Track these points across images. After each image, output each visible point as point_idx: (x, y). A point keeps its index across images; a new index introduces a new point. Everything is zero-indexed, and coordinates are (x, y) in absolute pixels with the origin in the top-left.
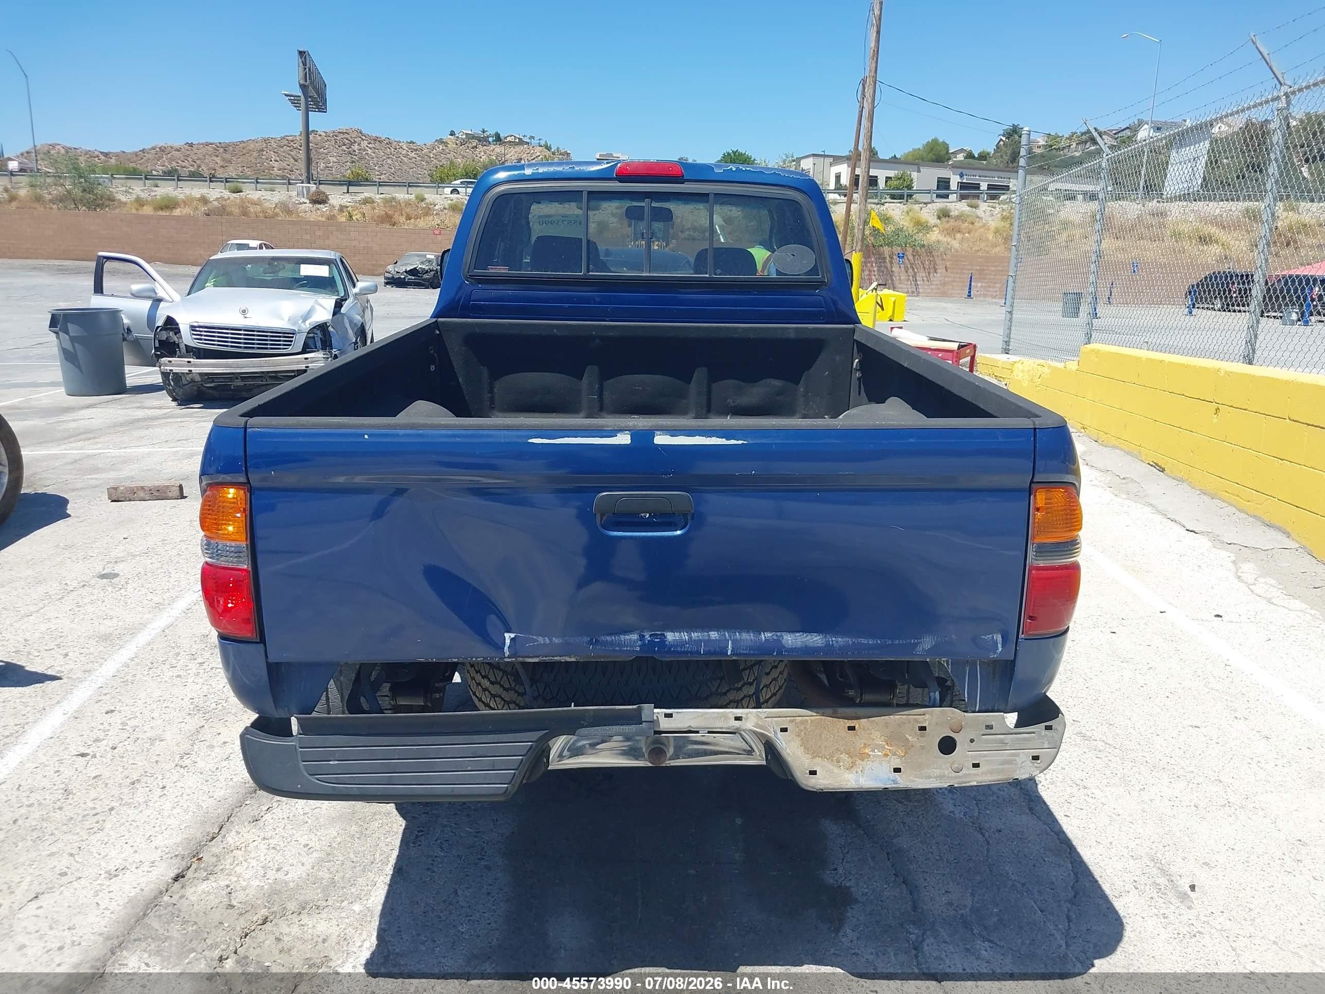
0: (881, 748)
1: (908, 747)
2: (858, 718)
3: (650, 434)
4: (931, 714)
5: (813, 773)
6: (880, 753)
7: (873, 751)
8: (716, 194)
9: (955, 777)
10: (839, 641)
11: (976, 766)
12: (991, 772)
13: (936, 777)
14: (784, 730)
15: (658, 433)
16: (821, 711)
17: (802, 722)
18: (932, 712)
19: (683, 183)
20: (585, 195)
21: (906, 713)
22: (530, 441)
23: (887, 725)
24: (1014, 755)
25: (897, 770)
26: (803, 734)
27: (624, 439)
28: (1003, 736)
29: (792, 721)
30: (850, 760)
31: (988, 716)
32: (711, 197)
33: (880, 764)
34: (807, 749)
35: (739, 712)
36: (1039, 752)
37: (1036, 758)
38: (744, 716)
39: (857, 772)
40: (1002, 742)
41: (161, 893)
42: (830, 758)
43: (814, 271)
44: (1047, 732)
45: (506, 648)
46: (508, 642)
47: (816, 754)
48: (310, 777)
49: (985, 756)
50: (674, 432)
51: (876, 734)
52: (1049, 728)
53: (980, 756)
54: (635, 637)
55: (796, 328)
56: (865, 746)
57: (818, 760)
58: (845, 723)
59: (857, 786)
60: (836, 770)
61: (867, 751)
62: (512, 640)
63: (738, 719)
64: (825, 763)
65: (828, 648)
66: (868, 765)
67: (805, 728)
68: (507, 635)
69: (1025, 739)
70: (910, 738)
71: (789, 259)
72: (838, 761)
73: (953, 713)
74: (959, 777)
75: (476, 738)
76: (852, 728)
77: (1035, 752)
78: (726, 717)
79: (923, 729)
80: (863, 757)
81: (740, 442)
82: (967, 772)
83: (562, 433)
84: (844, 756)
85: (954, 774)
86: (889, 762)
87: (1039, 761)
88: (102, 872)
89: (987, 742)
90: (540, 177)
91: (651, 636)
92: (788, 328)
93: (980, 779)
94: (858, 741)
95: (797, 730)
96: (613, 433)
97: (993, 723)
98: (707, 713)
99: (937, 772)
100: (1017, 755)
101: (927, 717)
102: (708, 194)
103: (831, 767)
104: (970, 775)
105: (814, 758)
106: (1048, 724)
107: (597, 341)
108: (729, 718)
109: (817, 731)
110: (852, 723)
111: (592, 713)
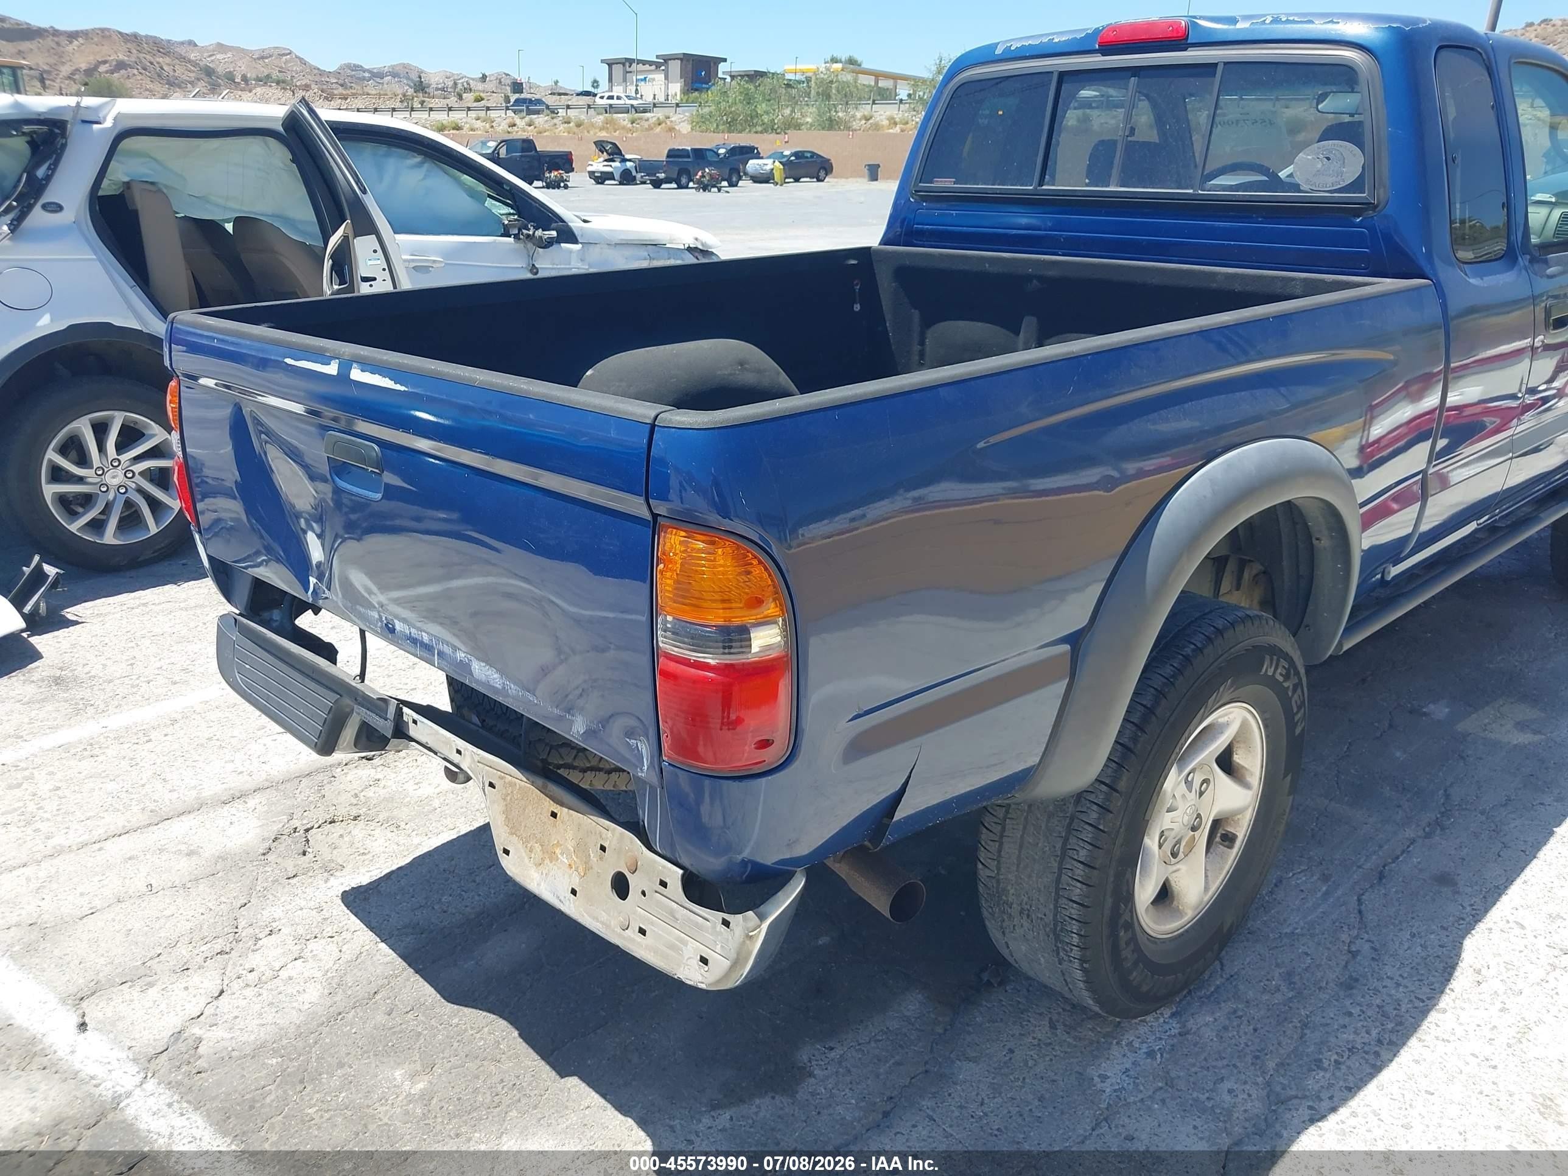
0: (569, 857)
1: (587, 865)
2: (561, 804)
4: (613, 831)
5: (506, 852)
6: (566, 861)
7: (562, 854)
8: (1225, 63)
9: (620, 935)
10: (512, 688)
11: (642, 932)
12: (656, 951)
13: (603, 922)
14: (493, 786)
16: (531, 778)
17: (511, 784)
18: (614, 829)
19: (1186, 49)
21: (595, 818)
23: (580, 827)
24: (680, 940)
25: (574, 892)
26: (509, 798)
27: (332, 369)
28: (676, 905)
29: (501, 778)
30: (541, 855)
31: (665, 866)
32: (1220, 68)
33: (564, 875)
34: (509, 820)
35: (460, 744)
36: (709, 955)
37: (704, 961)
38: (462, 751)
39: (542, 874)
40: (672, 914)
42: (525, 842)
44: (723, 928)
45: (310, 593)
46: (311, 586)
47: (513, 830)
48: (238, 674)
49: (653, 923)
51: (570, 834)
52: (726, 923)
53: (648, 919)
56: (558, 844)
57: (514, 839)
58: (550, 806)
59: (536, 889)
60: (526, 860)
61: (557, 851)
62: (313, 585)
63: (459, 752)
64: (520, 845)
66: (553, 869)
67: (512, 792)
68: (310, 579)
69: (697, 925)
70: (592, 855)
71: (1319, 166)
72: (531, 851)
73: (633, 841)
74: (624, 938)
76: (554, 815)
77: (705, 952)
78: (447, 743)
79: (603, 848)
80: (553, 857)
81: (403, 388)
82: (632, 936)
84: (538, 847)
85: (619, 930)
86: (570, 876)
87: (706, 968)
89: (659, 904)
91: (387, 619)
94: (554, 833)
95: (505, 791)
97: (668, 879)
98: (438, 732)
100: (685, 943)
101: (609, 834)
102: (1216, 65)
103: (524, 854)
104: (633, 940)
105: (512, 834)
106: (727, 916)
107: (1035, 281)
108: (451, 747)
109: (523, 802)
110: (556, 808)
111: (360, 691)
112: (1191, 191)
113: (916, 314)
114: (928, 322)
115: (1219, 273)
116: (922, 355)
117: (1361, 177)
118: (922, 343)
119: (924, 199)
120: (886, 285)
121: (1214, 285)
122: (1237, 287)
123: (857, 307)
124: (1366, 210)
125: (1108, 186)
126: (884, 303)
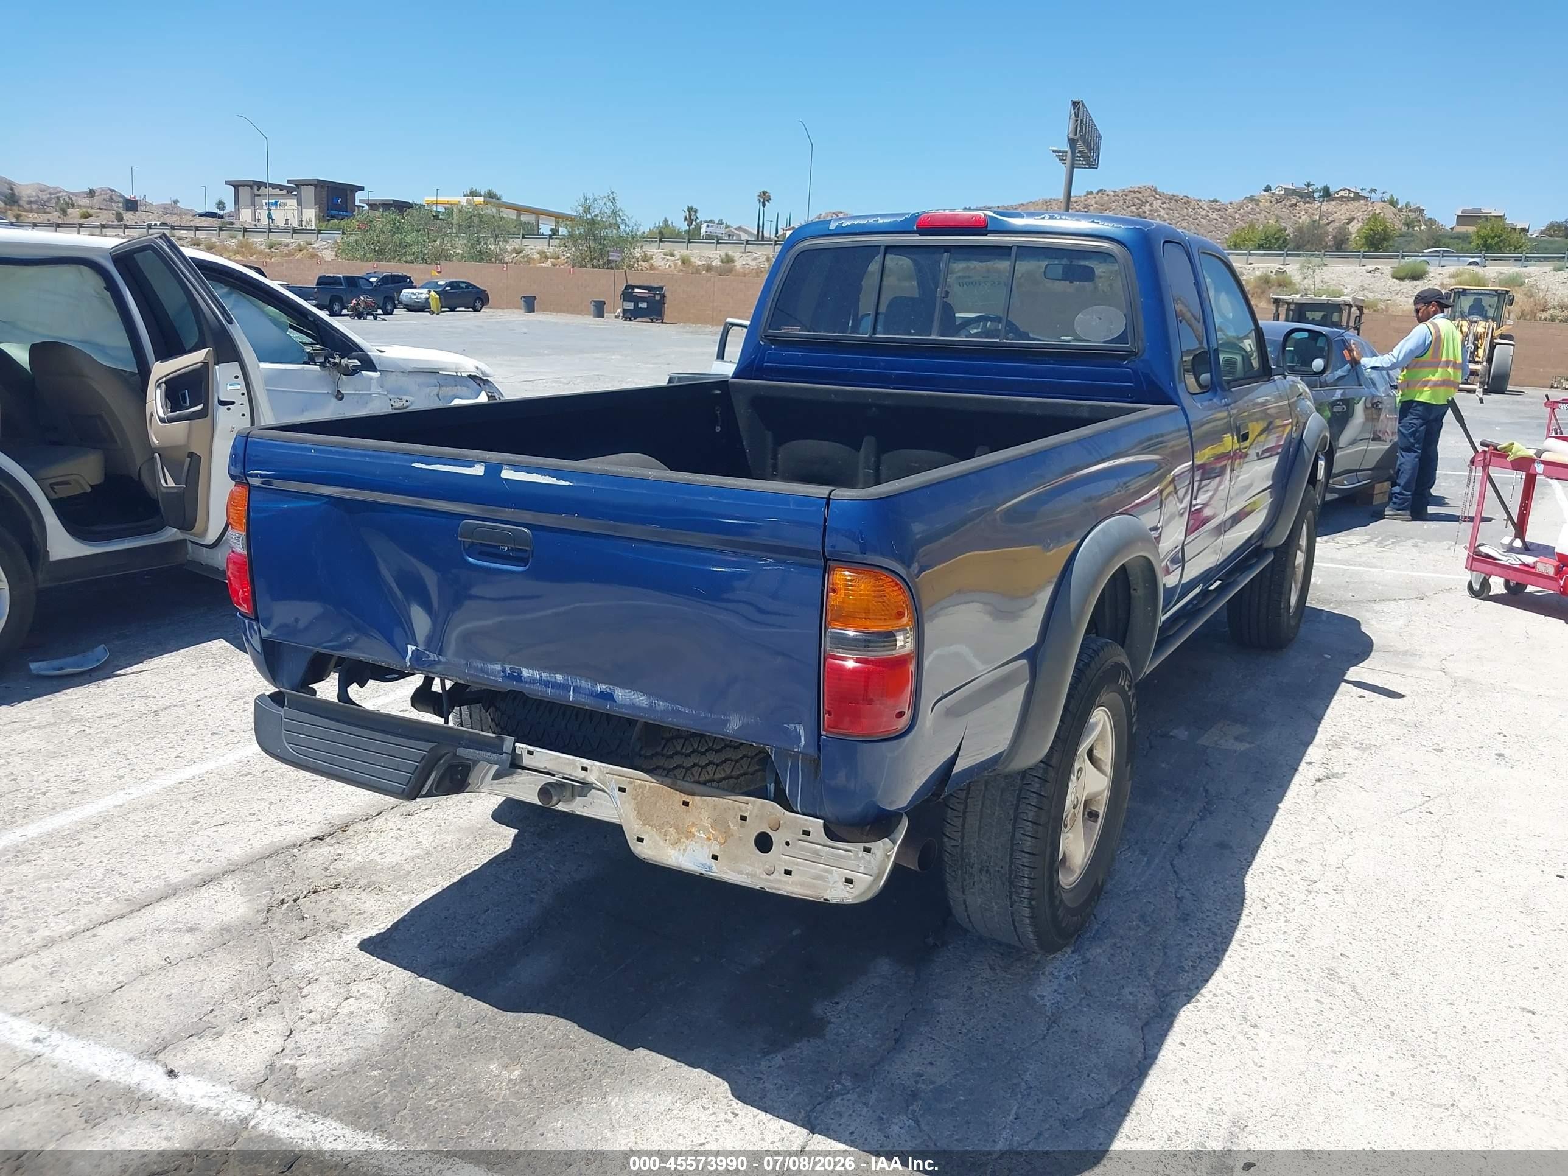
0: (705, 830)
1: (728, 834)
2: (693, 794)
3: (499, 467)
4: (754, 803)
5: (640, 840)
6: (704, 836)
7: (699, 832)
8: (1018, 247)
9: (766, 880)
10: (661, 705)
11: (788, 873)
12: (802, 884)
13: (747, 874)
14: (622, 790)
15: (505, 467)
16: (661, 779)
17: (640, 786)
18: (754, 802)
19: (986, 235)
20: (882, 249)
21: (732, 798)
22: (414, 465)
23: (715, 807)
24: (826, 871)
25: (715, 857)
26: (639, 797)
27: (479, 470)
28: (819, 847)
29: (631, 783)
30: (676, 836)
31: (806, 820)
32: (1014, 250)
33: (702, 847)
34: (640, 815)
35: (586, 762)
36: (853, 875)
37: (849, 881)
38: (589, 767)
39: (679, 850)
40: (817, 853)
41: (294, 845)
42: (659, 828)
43: (1122, 338)
44: (865, 854)
45: (408, 659)
46: (410, 653)
47: (646, 820)
48: (287, 745)
49: (798, 864)
50: (517, 468)
51: (705, 815)
52: (867, 850)
53: (793, 862)
54: (498, 667)
56: (694, 825)
57: (648, 828)
58: (681, 797)
59: (676, 865)
60: (662, 843)
61: (693, 830)
62: (413, 651)
63: (585, 769)
64: (654, 832)
65: (651, 708)
66: (691, 844)
67: (642, 792)
68: (409, 647)
69: (840, 856)
70: (732, 826)
71: (1094, 323)
72: (666, 835)
73: (773, 808)
74: (770, 881)
75: (391, 738)
76: (686, 804)
77: (850, 875)
78: (574, 763)
79: (744, 818)
80: (689, 835)
81: (567, 483)
82: (778, 878)
83: (434, 460)
84: (672, 830)
85: (765, 876)
86: (709, 847)
87: (852, 886)
89: (803, 849)
91: (510, 669)
93: (789, 888)
94: (688, 817)
95: (635, 792)
96: (471, 465)
97: (810, 829)
98: (559, 757)
99: (749, 869)
100: (831, 872)
101: (750, 806)
102: (1011, 248)
103: (658, 838)
104: (780, 881)
105: (644, 825)
106: (867, 845)
107: (874, 409)
108: (577, 766)
109: (653, 798)
110: (687, 798)
111: (467, 735)
112: (998, 340)
113: (769, 436)
114: (780, 441)
115: (1024, 402)
116: (775, 467)
117: (1125, 332)
118: (775, 458)
119: (772, 342)
120: (742, 412)
121: (1020, 411)
122: (1038, 412)
123: (718, 429)
124: (1130, 356)
125: (930, 335)
126: (740, 425)
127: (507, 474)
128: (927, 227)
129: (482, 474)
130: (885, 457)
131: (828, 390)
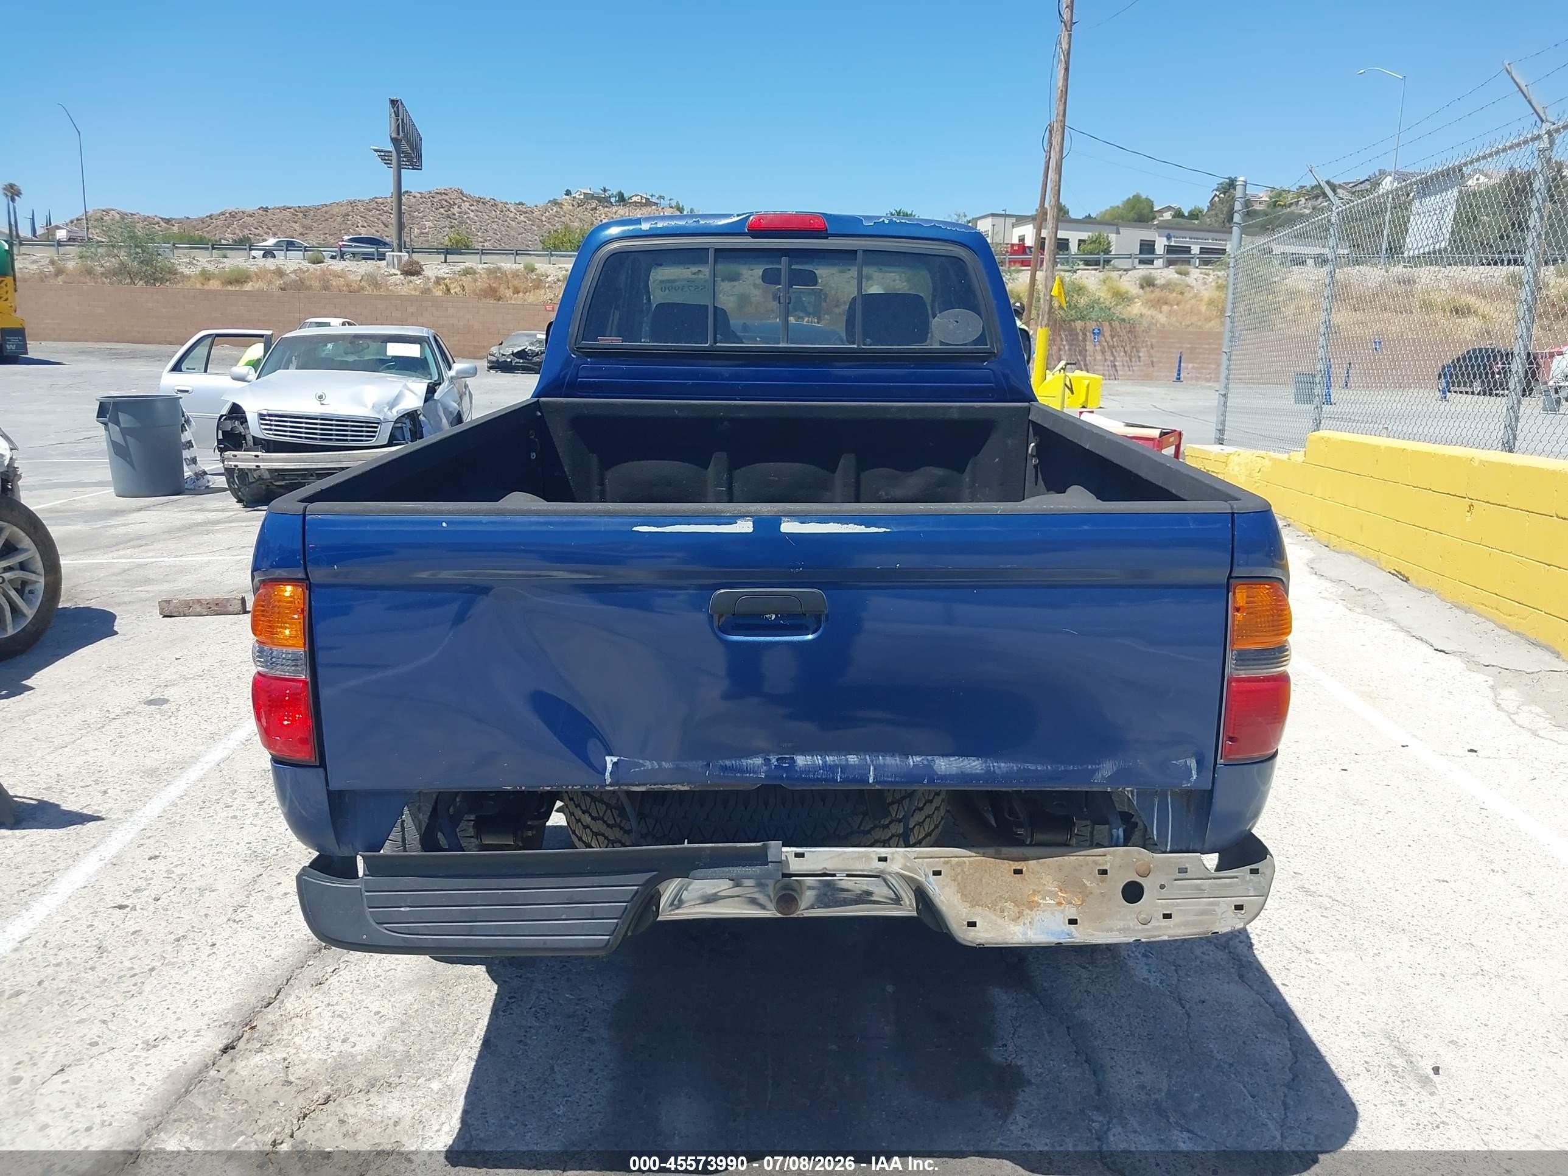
0: (1053, 895)
1: (1085, 893)
2: (1026, 859)
3: (776, 520)
4: (1113, 854)
5: (972, 924)
6: (1052, 902)
7: (1044, 899)
8: (865, 251)
9: (1143, 931)
10: (1001, 767)
11: (1167, 916)
12: (1186, 924)
13: (1119, 930)
14: (937, 873)
15: (784, 519)
16: (981, 851)
17: (959, 864)
18: (1115, 852)
19: (826, 238)
20: (711, 253)
21: (1083, 853)
22: (635, 529)
23: (1060, 868)
24: (1211, 904)
25: (1073, 922)
26: (959, 877)
27: (745, 527)
28: (1199, 882)
29: (946, 863)
30: (1016, 910)
31: (1181, 857)
32: (860, 255)
33: (1053, 914)
34: (964, 896)
35: (883, 851)
36: (1242, 901)
37: (1239, 907)
38: (889, 856)
39: (1024, 924)
40: (1198, 888)
41: (207, 1066)
42: (992, 907)
43: (981, 340)
44: (1253, 876)
45: (607, 774)
46: (609, 766)
47: (975, 902)
48: (377, 927)
49: (1178, 905)
50: (804, 518)
51: (1047, 879)
52: (1254, 872)
53: (1173, 905)
54: (758, 761)
55: (961, 407)
56: (1035, 892)
57: (978, 909)
58: (1010, 866)
59: (1025, 941)
60: (1000, 921)
61: (1036, 899)
62: (615, 764)
63: (883, 859)
64: (987, 912)
65: (989, 776)
66: (1037, 915)
67: (963, 871)
68: (608, 759)
69: (1227, 885)
70: (1088, 884)
71: (951, 327)
72: (1002, 911)
73: (1139, 853)
74: (1148, 930)
75: (572, 880)
76: (1018, 872)
77: (1238, 901)
78: (867, 857)
79: (1104, 872)
80: (1032, 905)
81: (882, 530)
82: (1157, 924)
83: (672, 520)
84: (1009, 905)
85: (1141, 927)
86: (1062, 912)
87: (1243, 912)
88: (139, 1042)
89: (1181, 888)
90: (659, 232)
91: (777, 760)
92: (950, 407)
93: (1171, 932)
94: (1025, 886)
95: (953, 873)
96: (732, 520)
97: (1187, 866)
98: (845, 852)
99: (1121, 924)
100: (1217, 904)
101: (1108, 858)
102: (856, 251)
103: (994, 917)
104: (1160, 927)
105: (973, 906)
106: (1253, 866)
107: (726, 423)
108: (872, 859)
109: (977, 874)
110: (1018, 865)
111: (708, 852)
112: (855, 346)
113: (594, 459)
114: (607, 463)
115: (892, 407)
116: (604, 492)
117: (983, 335)
118: (602, 483)
119: (588, 355)
120: (561, 434)
121: (889, 416)
122: (908, 416)
123: (533, 456)
124: (990, 357)
125: (779, 343)
127: (789, 527)
128: (759, 229)
129: (751, 530)
130: (739, 473)
131: (670, 405)
